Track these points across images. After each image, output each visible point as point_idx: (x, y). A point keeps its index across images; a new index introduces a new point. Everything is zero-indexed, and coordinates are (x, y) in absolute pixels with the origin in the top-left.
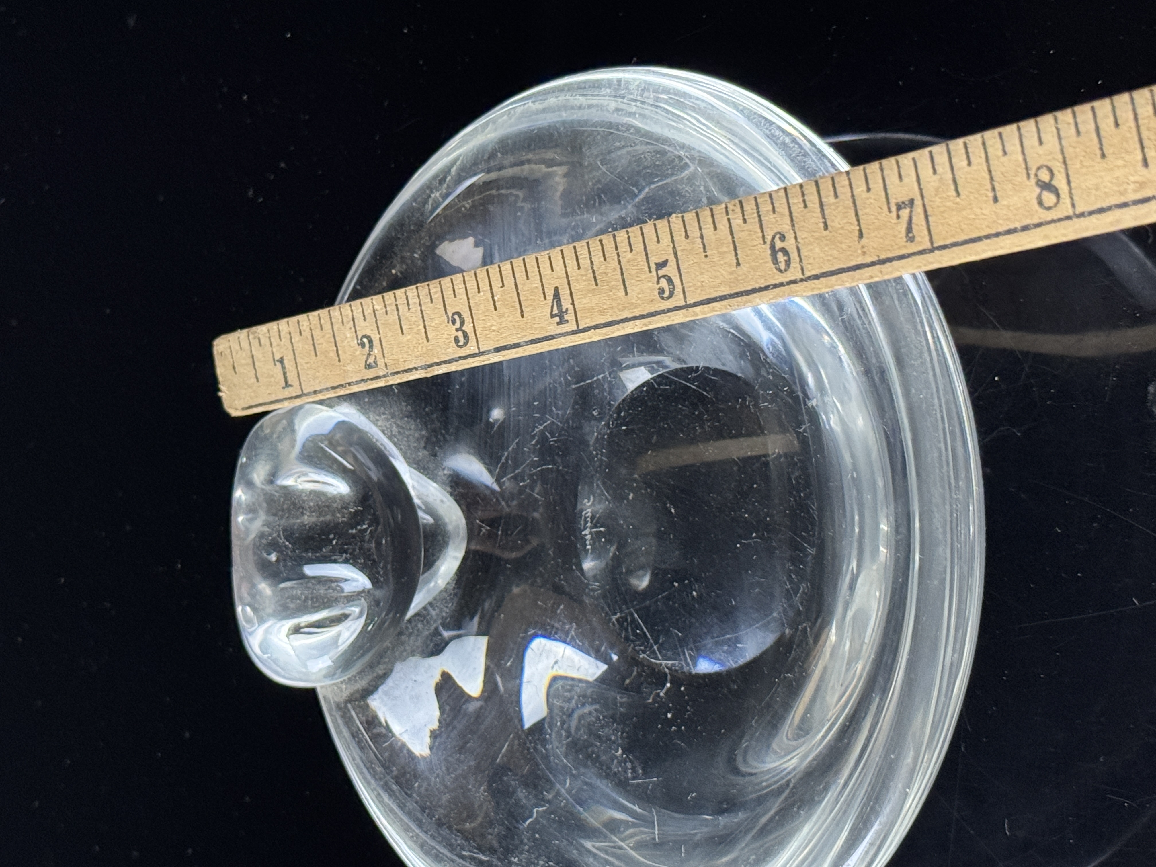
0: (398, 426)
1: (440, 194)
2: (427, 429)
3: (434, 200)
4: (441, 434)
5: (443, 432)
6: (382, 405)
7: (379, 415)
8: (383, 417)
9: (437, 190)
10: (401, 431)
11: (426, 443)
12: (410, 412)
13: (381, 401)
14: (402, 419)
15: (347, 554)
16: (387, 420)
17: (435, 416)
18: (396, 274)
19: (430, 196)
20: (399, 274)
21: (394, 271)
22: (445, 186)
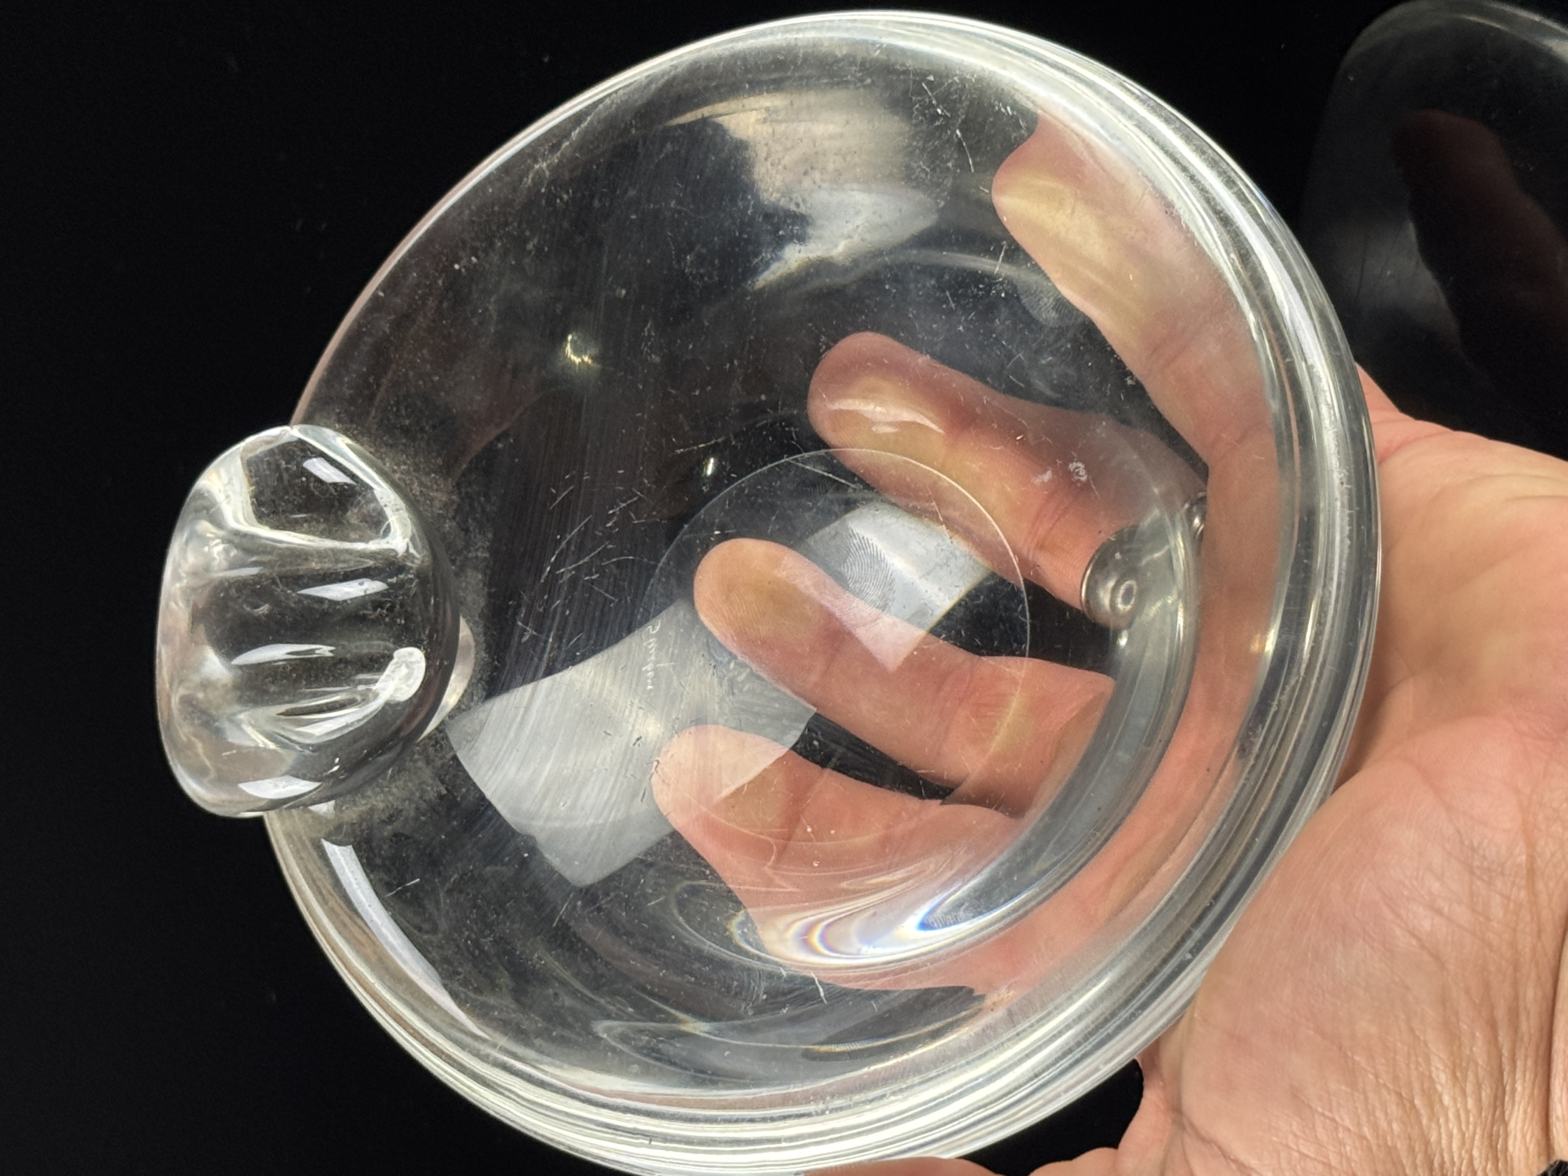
0: (421, 484)
1: (548, 166)
2: (460, 493)
3: (537, 171)
4: (479, 502)
5: (482, 499)
6: (403, 452)
7: (398, 465)
8: (403, 467)
9: (544, 160)
10: (424, 490)
11: (456, 511)
12: (440, 467)
13: (405, 445)
14: (428, 474)
15: (382, 608)
16: (408, 472)
17: (473, 477)
18: (459, 270)
19: (530, 168)
20: (463, 270)
21: (457, 267)
22: (558, 154)
